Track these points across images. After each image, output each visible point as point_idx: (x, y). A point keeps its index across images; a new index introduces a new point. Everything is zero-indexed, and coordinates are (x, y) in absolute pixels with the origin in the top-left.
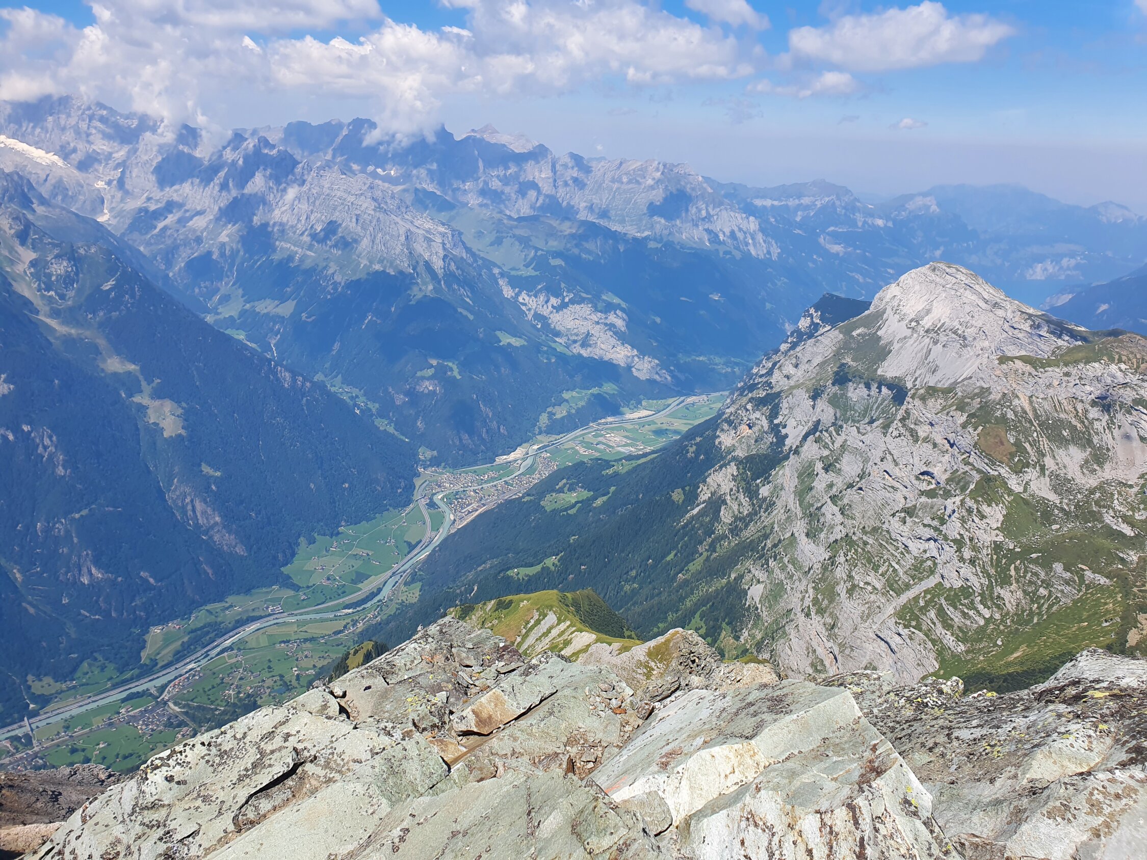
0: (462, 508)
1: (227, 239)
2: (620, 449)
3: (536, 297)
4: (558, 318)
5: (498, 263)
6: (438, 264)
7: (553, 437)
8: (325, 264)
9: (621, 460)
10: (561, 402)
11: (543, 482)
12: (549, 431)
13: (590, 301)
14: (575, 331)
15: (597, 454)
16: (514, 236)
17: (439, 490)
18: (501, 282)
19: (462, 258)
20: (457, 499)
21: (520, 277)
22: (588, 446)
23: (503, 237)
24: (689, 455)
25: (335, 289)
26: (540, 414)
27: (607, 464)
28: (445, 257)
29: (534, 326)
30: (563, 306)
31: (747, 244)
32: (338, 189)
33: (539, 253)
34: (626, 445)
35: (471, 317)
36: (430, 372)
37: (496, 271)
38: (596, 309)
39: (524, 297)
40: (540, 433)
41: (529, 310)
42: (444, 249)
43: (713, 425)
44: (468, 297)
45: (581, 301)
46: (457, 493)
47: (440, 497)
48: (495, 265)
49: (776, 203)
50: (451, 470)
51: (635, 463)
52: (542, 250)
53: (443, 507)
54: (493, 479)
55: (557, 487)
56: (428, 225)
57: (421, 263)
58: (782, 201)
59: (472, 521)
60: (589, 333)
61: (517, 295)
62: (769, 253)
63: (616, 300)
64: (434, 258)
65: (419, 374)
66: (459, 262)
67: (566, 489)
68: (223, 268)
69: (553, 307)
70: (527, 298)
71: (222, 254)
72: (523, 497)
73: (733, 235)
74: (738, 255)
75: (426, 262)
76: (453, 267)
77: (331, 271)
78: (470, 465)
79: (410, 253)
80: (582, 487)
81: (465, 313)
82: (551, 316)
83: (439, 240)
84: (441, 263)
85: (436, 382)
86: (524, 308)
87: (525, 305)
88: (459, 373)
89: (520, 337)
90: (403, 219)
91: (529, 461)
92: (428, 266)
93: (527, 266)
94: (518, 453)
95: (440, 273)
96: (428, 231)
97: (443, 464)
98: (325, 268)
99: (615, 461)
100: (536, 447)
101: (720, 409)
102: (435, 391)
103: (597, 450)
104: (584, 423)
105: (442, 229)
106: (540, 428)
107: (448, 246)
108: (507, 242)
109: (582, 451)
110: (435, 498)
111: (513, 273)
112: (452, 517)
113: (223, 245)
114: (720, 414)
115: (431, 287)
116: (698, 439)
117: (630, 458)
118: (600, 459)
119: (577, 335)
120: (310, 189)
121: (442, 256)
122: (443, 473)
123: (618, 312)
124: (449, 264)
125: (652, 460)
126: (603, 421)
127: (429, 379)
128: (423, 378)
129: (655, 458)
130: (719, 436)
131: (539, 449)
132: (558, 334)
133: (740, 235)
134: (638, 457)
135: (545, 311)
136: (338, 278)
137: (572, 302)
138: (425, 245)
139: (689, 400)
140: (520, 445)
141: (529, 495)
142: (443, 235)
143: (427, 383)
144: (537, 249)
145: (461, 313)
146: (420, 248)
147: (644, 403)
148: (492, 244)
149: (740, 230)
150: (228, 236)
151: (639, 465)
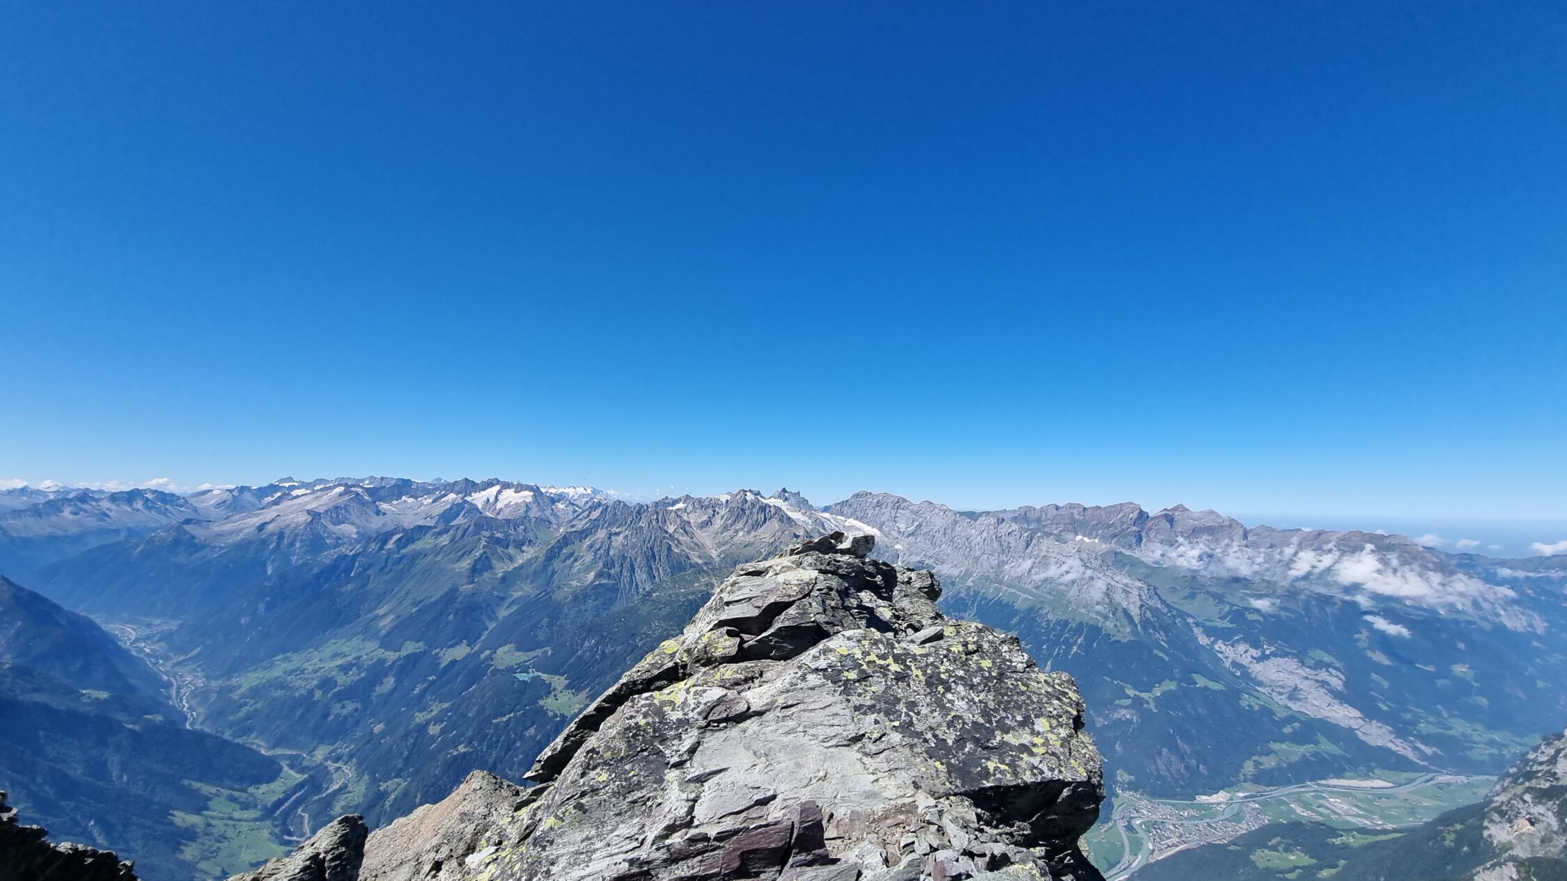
0: (1162, 840)
1: (972, 584)
2: (1349, 818)
3: (1233, 647)
4: (1260, 669)
5: (1192, 614)
6: (1135, 612)
7: (1262, 788)
8: (1041, 606)
9: (1351, 830)
10: (1268, 752)
11: (1250, 834)
12: (1257, 779)
13: (1295, 656)
14: (1281, 683)
15: (1320, 818)
16: (1207, 592)
17: (1136, 815)
18: (1196, 630)
19: (1158, 608)
20: (1155, 829)
21: (1216, 628)
22: (1306, 805)
23: (1198, 593)
24: (1447, 843)
25: (1048, 625)
26: (1244, 761)
27: (1333, 832)
28: (1142, 606)
29: (1233, 674)
30: (1264, 658)
31: (1498, 615)
32: (1053, 552)
33: (1235, 608)
34: (1358, 816)
35: (1167, 659)
36: (1128, 702)
37: (1190, 620)
38: (1303, 664)
39: (1220, 646)
40: (1245, 781)
41: (1226, 657)
42: (1141, 600)
43: (1479, 812)
44: (1163, 640)
45: (1285, 655)
46: (1155, 823)
47: (1138, 822)
48: (1189, 615)
49: (1532, 575)
50: (1149, 798)
51: (1371, 839)
52: (1238, 606)
53: (1141, 834)
54: (1194, 818)
55: (1270, 844)
56: (1125, 581)
57: (1120, 610)
58: (1540, 572)
59: (1172, 856)
60: (1296, 687)
61: (1213, 643)
62: (1531, 626)
63: (1327, 658)
64: (1131, 607)
65: (1117, 702)
66: (1155, 611)
67: (1280, 848)
68: (967, 603)
69: (1252, 657)
70: (1223, 647)
71: (968, 594)
72: (1228, 845)
73: (1475, 604)
74: (1487, 626)
75: (1124, 609)
76: (1149, 614)
77: (1045, 611)
78: (1168, 797)
79: (1111, 601)
80: (1301, 851)
81: (1160, 654)
82: (1251, 666)
83: (1136, 592)
84: (1138, 611)
85: (1133, 712)
86: (1220, 655)
87: (1222, 653)
88: (1155, 706)
89: (1217, 682)
90: (1105, 575)
91: (1236, 808)
92: (1126, 613)
93: (1222, 618)
94: (1221, 797)
95: (1137, 620)
96: (1126, 585)
97: (1141, 790)
98: (1041, 608)
99: (1344, 830)
100: (1241, 795)
101: (1487, 796)
102: (1132, 720)
103: (1318, 813)
104: (1300, 780)
105: (1139, 584)
106: (1244, 775)
107: (1144, 597)
108: (1200, 597)
109: (1299, 810)
110: (1133, 822)
111: (1208, 623)
112: (1151, 846)
113: (969, 588)
114: (1488, 801)
115: (1128, 630)
116: (1458, 827)
117: (1363, 831)
118: (1323, 825)
119: (1282, 687)
120: (1032, 552)
121: (1139, 606)
122: (1141, 800)
123: (1330, 670)
124: (1145, 613)
125: (1395, 841)
126: (1323, 782)
127: (1126, 708)
128: (1121, 706)
129: (1399, 838)
130: (1487, 828)
131: (1246, 797)
132: (1260, 684)
133: (1485, 605)
134: (1376, 833)
135: (1246, 660)
136: (1050, 617)
137: (1274, 654)
138: (1123, 596)
139: (1440, 778)
140: (1222, 789)
141: (1235, 844)
142: (1140, 589)
143: (1124, 711)
144: (1232, 605)
145: (1156, 654)
146: (1119, 597)
147: (1377, 771)
148: (1185, 598)
149: (1486, 600)
150: (972, 581)
151: (1377, 842)
